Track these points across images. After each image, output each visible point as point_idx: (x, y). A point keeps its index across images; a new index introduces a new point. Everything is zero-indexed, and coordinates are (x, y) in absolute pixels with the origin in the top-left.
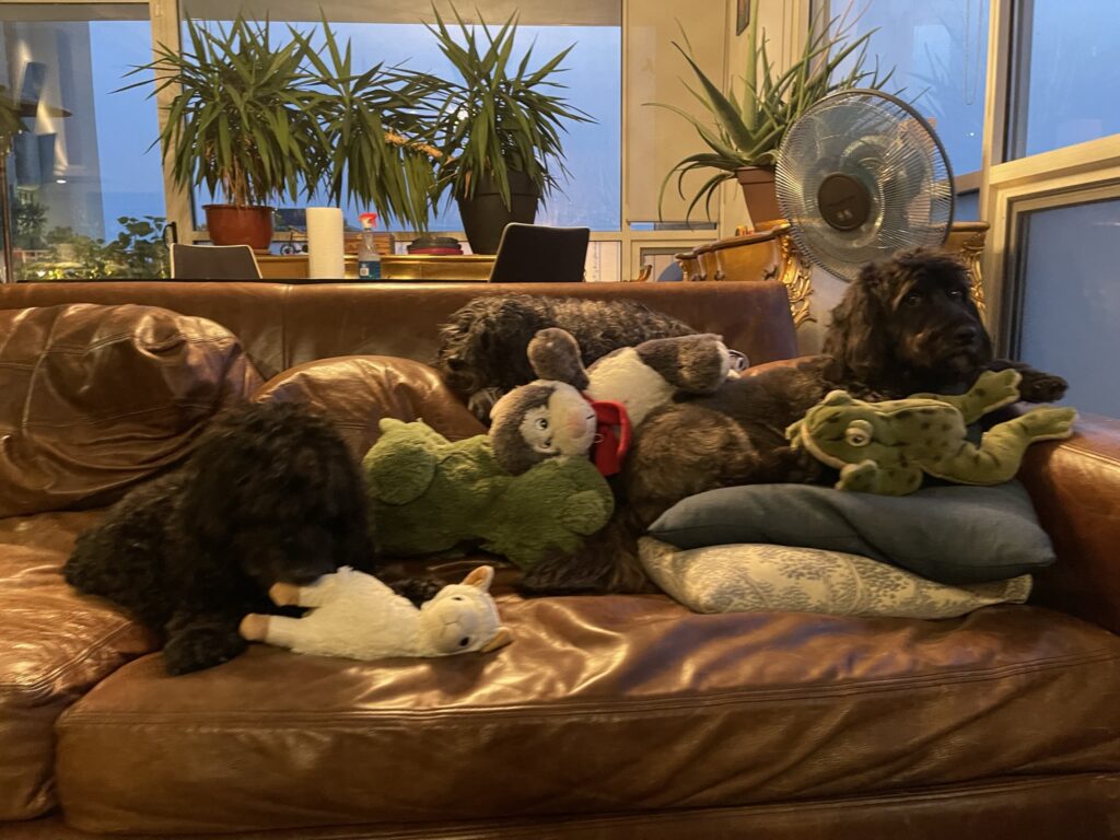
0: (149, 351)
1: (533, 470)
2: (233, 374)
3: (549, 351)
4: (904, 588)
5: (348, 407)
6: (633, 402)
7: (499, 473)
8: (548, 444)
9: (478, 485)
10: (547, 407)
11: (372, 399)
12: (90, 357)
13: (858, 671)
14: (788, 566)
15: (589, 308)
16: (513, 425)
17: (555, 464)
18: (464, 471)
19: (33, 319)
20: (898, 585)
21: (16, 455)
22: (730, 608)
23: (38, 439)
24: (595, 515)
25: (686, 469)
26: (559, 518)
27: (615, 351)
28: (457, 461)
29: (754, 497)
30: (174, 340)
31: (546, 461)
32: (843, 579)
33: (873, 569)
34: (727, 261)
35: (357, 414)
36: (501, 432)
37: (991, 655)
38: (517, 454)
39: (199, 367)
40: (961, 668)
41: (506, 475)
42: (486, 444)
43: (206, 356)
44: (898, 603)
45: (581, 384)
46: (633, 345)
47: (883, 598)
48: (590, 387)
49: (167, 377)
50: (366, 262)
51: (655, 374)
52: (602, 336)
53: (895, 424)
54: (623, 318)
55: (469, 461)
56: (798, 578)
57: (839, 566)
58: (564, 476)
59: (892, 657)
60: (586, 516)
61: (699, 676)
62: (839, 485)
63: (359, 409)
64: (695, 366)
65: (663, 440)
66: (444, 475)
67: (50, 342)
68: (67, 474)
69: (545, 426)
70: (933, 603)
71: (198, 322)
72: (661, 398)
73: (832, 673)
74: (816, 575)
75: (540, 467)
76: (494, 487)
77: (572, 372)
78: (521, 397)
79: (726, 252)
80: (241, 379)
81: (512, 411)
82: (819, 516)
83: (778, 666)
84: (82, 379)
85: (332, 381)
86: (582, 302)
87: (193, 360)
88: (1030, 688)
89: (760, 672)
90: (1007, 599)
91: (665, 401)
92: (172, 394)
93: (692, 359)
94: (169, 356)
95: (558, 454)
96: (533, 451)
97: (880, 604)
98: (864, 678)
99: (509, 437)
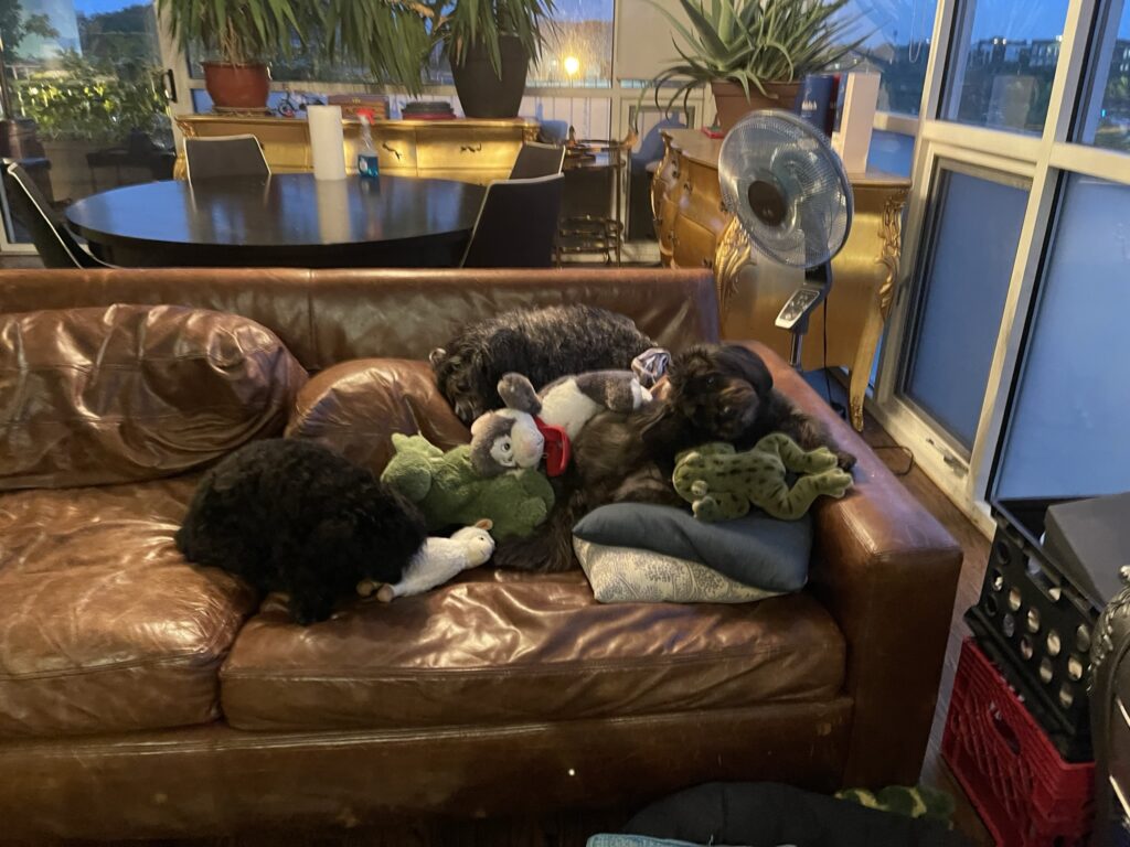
0: (220, 368)
4: (722, 587)
5: (368, 416)
7: (476, 479)
8: (510, 461)
9: (461, 490)
11: (385, 409)
13: (676, 649)
14: (652, 572)
17: (513, 476)
18: (452, 481)
20: (719, 585)
21: (129, 439)
22: (611, 601)
24: (539, 516)
27: (561, 380)
28: (447, 473)
30: (236, 356)
31: (508, 473)
32: (685, 581)
33: (705, 574)
35: (374, 420)
36: (477, 452)
37: (756, 638)
38: (488, 468)
40: (737, 646)
42: (465, 459)
44: (717, 596)
45: (534, 410)
46: (576, 372)
47: (708, 593)
48: (542, 412)
49: (234, 387)
50: (365, 157)
51: (588, 400)
55: (455, 472)
56: (656, 580)
57: (683, 571)
58: (519, 486)
59: (699, 637)
60: (533, 515)
61: (585, 650)
66: (437, 485)
68: (168, 453)
69: (508, 449)
70: (739, 595)
73: (660, 650)
74: (667, 578)
75: (502, 478)
76: (472, 492)
77: (529, 405)
78: (491, 427)
81: (485, 437)
82: (677, 538)
83: (632, 644)
84: (170, 383)
85: (353, 394)
88: (775, 658)
89: (618, 649)
92: (240, 401)
94: (235, 371)
95: (517, 467)
96: (499, 465)
97: (705, 596)
98: (677, 654)
99: (482, 456)
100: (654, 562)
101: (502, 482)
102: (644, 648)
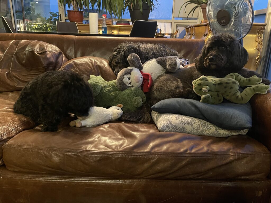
0: (37, 53)
1: (125, 91)
2: (60, 59)
3: (132, 59)
4: (212, 129)
5: (84, 70)
6: (154, 74)
7: (117, 90)
8: (130, 84)
9: (112, 93)
10: (130, 75)
11: (90, 69)
12: (25, 54)
13: (193, 151)
14: (183, 121)
15: (149, 46)
16: (121, 79)
17: (131, 89)
18: (109, 90)
19: (14, 43)
20: (211, 128)
21: (9, 77)
22: (165, 131)
23: (14, 74)
24: (139, 103)
25: (165, 92)
26: (131, 103)
27: (151, 60)
28: (107, 87)
29: (178, 102)
30: (44, 51)
31: (129, 88)
32: (197, 126)
33: (205, 123)
34: (196, 31)
35: (86, 72)
36: (118, 80)
37: (230, 149)
38: (122, 86)
39: (50, 58)
40: (221, 152)
41: (119, 91)
42: (114, 83)
43: (52, 55)
44: (210, 133)
45: (140, 68)
46: (156, 58)
47: (206, 131)
48: (143, 69)
49: (42, 60)
50: (103, 27)
51: (160, 66)
52: (152, 54)
53: (217, 86)
54: (158, 49)
55: (110, 87)
56: (185, 124)
57: (196, 122)
58: (133, 92)
59: (204, 147)
60: (137, 103)
61: (153, 148)
62: (201, 101)
63: (87, 71)
64: (170, 65)
65: (161, 84)
66: (103, 91)
67: (17, 50)
68: (20, 82)
69: (130, 79)
70: (220, 133)
71: (51, 46)
72: (161, 73)
73: (186, 151)
74: (189, 124)
75: (127, 90)
76: (116, 94)
77: (138, 65)
78: (124, 71)
79: (196, 28)
80: (61, 61)
81: (121, 75)
82: (193, 109)
83: (173, 147)
84: (23, 59)
85: (80, 63)
86: (147, 44)
87: (48, 56)
88: (239, 159)
89: (168, 149)
90: (240, 134)
91: (162, 73)
92: (43, 65)
93: (169, 63)
94: (43, 55)
96: (126, 85)
97: (205, 133)
98: (194, 153)
99: (120, 82)
100: (184, 118)
101: (127, 91)
102: (179, 149)
